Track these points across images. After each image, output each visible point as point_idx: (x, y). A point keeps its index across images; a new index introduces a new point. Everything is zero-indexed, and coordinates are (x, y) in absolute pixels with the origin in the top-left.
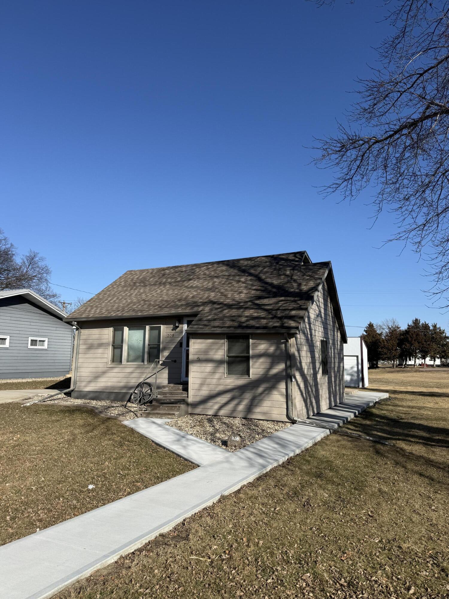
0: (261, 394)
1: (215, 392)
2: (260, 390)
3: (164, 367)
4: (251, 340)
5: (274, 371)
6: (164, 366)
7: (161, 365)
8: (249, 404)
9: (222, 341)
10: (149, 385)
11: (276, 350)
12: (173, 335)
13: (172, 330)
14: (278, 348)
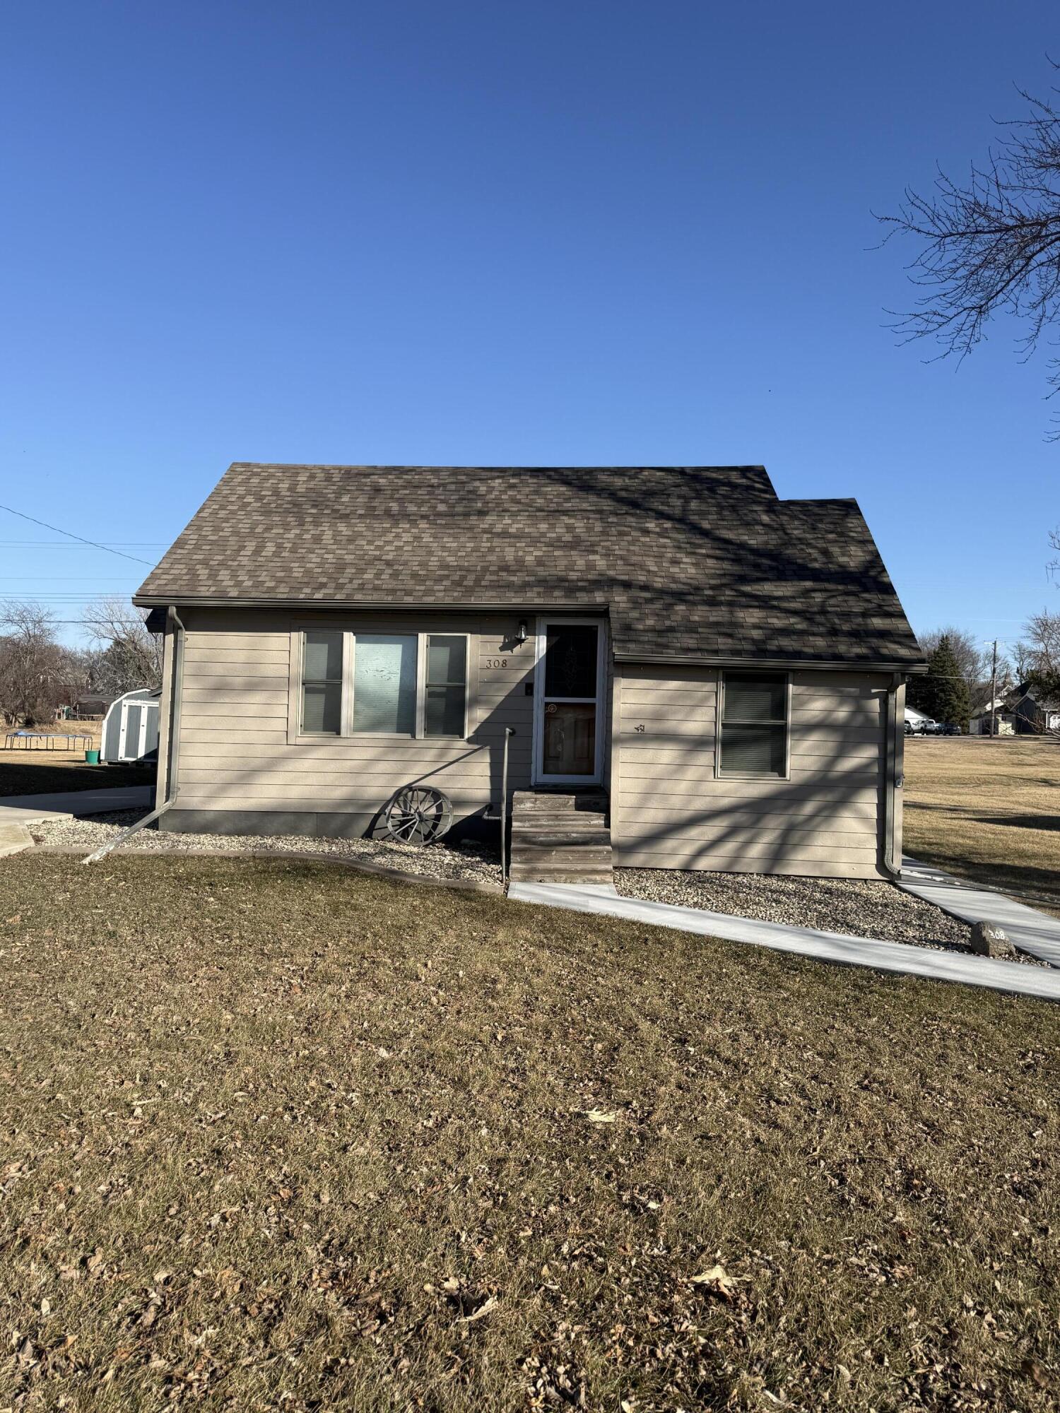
0: (812, 817)
1: (687, 814)
2: (809, 808)
3: (476, 747)
4: (791, 686)
5: (849, 763)
6: (477, 744)
7: (469, 741)
8: (779, 842)
9: (710, 686)
10: (436, 795)
11: (854, 713)
12: (505, 662)
13: (502, 649)
14: (859, 710)
